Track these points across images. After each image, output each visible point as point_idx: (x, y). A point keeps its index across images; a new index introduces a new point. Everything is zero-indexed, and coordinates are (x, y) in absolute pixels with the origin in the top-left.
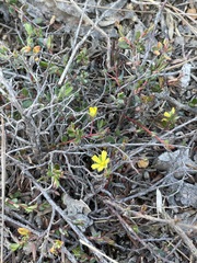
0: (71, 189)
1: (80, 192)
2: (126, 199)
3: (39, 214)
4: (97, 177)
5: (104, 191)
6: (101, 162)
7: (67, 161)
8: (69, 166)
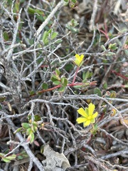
0: (52, 140)
1: (61, 145)
2: (108, 156)
3: (17, 163)
4: (81, 132)
5: (86, 146)
6: (87, 117)
7: (49, 111)
8: (51, 117)
